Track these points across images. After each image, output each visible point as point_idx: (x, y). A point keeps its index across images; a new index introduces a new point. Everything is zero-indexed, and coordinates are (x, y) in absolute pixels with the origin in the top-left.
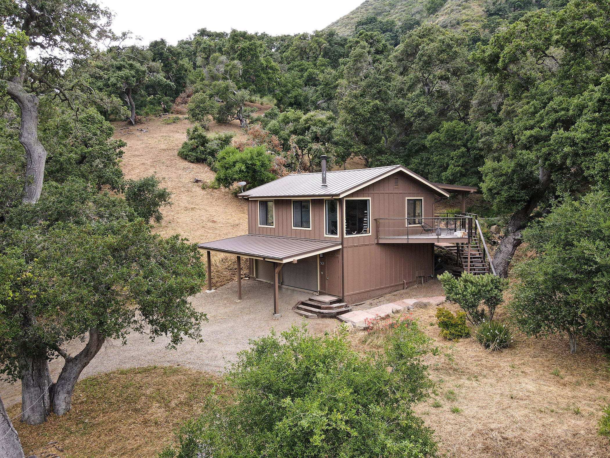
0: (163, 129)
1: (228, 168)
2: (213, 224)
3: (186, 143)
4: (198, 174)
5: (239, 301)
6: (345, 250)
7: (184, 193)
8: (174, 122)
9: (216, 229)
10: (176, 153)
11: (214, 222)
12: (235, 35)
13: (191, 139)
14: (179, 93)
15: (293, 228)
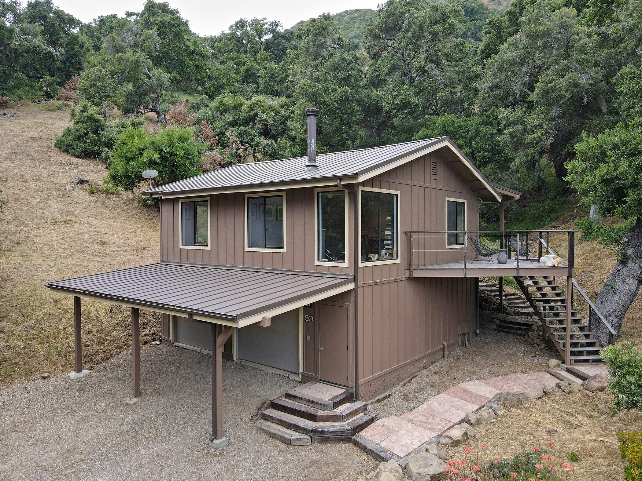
0: (41, 116)
1: (131, 159)
2: (100, 247)
3: (69, 130)
4: (85, 173)
5: (135, 400)
6: (360, 291)
7: (56, 199)
8: (59, 109)
9: (105, 255)
10: (53, 143)
11: (103, 243)
12: (152, 6)
13: (77, 122)
14: (70, 76)
15: (247, 249)
